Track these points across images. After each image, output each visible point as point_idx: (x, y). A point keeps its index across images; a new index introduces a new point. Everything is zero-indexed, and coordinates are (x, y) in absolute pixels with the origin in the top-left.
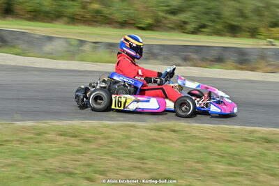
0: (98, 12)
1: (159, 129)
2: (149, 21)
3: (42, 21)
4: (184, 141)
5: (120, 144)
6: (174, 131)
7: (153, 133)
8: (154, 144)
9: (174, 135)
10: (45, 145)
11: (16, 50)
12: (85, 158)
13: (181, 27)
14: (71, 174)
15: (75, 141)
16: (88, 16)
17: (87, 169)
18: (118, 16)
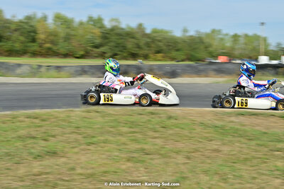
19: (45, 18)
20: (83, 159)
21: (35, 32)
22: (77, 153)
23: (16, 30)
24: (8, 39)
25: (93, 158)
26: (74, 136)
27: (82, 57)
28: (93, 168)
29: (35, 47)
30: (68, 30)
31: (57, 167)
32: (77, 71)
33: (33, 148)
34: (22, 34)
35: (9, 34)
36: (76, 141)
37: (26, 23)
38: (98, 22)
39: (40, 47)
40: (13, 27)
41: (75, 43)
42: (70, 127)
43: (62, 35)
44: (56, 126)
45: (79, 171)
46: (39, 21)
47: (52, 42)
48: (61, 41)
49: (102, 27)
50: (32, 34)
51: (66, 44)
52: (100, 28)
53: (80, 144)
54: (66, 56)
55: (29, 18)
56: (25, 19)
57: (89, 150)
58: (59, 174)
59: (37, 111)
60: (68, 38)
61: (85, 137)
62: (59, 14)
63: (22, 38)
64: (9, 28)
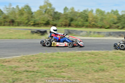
0: (94, 24)
1: (116, 52)
2: (108, 26)
3: (79, 27)
4: (123, 55)
5: (105, 56)
6: (120, 53)
7: (114, 53)
8: (115, 56)
9: (120, 54)
10: (85, 56)
11: (73, 35)
12: (96, 59)
13: (118, 27)
14: (93, 63)
15: (93, 55)
16: (91, 25)
17: (97, 62)
18: (100, 25)
19: (92, 11)
20: (117, 73)
21: (88, 17)
22: (114, 70)
23: (79, 16)
24: (76, 20)
25: (121, 73)
26: (111, 63)
27: (108, 28)
28: (122, 78)
29: (87, 24)
30: (102, 16)
31: (105, 76)
32: (107, 34)
33: (94, 67)
34: (82, 18)
35: (76, 18)
36: (113, 65)
37: (84, 13)
38: (116, 12)
39: (90, 23)
40: (78, 15)
41: (105, 22)
42: (108, 59)
43: (100, 18)
44: (102, 58)
45: (116, 78)
46: (89, 12)
47: (95, 22)
48: (99, 21)
49: (118, 14)
50: (86, 18)
51: (101, 22)
52: (117, 15)
53: (115, 67)
54: (101, 27)
55: (85, 11)
56: (83, 11)
57: (119, 69)
58: (107, 79)
59: (93, 51)
60: (102, 20)
61: (116, 64)
62: (99, 9)
63: (82, 20)
64: (76, 15)
